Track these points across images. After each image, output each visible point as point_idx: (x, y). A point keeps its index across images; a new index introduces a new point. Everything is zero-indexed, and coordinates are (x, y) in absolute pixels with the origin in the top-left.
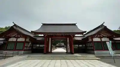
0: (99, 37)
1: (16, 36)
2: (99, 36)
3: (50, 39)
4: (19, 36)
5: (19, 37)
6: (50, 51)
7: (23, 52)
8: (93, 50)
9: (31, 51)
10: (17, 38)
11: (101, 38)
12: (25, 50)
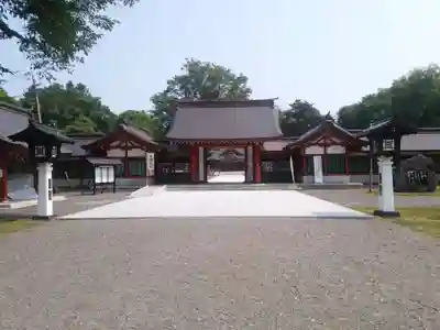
1: (122, 145)
2: (322, 141)
3: (201, 149)
4: (129, 144)
5: (130, 148)
6: (202, 178)
10: (126, 149)
11: (325, 146)
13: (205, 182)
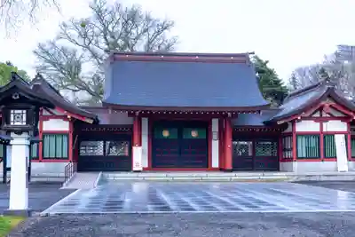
0: (316, 120)
2: (317, 115)
8: (290, 160)
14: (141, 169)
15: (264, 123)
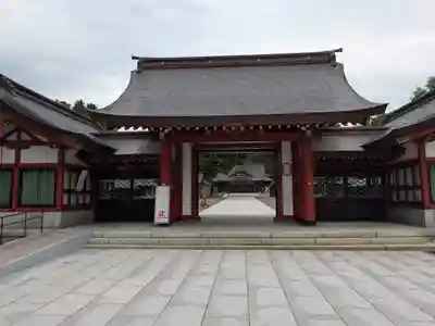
1: (9, 138)
3: (187, 148)
4: (25, 137)
5: (26, 145)
7: (58, 215)
8: (421, 206)
9: (90, 214)
10: (19, 146)
12: (64, 208)
13: (194, 218)
14: (166, 221)
15: (364, 147)
